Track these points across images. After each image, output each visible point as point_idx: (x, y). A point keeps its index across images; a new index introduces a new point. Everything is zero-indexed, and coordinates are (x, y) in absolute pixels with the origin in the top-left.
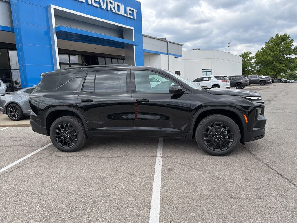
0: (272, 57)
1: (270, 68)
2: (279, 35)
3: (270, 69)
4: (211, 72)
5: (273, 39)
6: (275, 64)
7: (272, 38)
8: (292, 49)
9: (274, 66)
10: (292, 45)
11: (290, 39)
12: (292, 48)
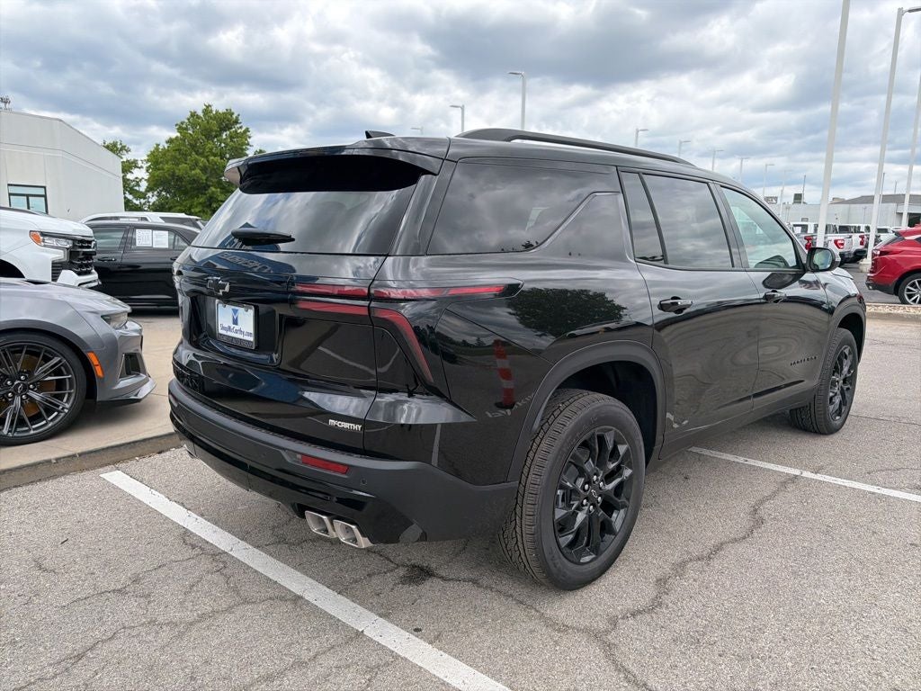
0: (204, 169)
1: (201, 200)
2: (214, 109)
3: (201, 203)
4: (45, 196)
5: (198, 117)
6: (213, 192)
7: (193, 115)
8: (247, 155)
9: (211, 198)
10: (248, 144)
11: (241, 127)
12: (247, 152)
